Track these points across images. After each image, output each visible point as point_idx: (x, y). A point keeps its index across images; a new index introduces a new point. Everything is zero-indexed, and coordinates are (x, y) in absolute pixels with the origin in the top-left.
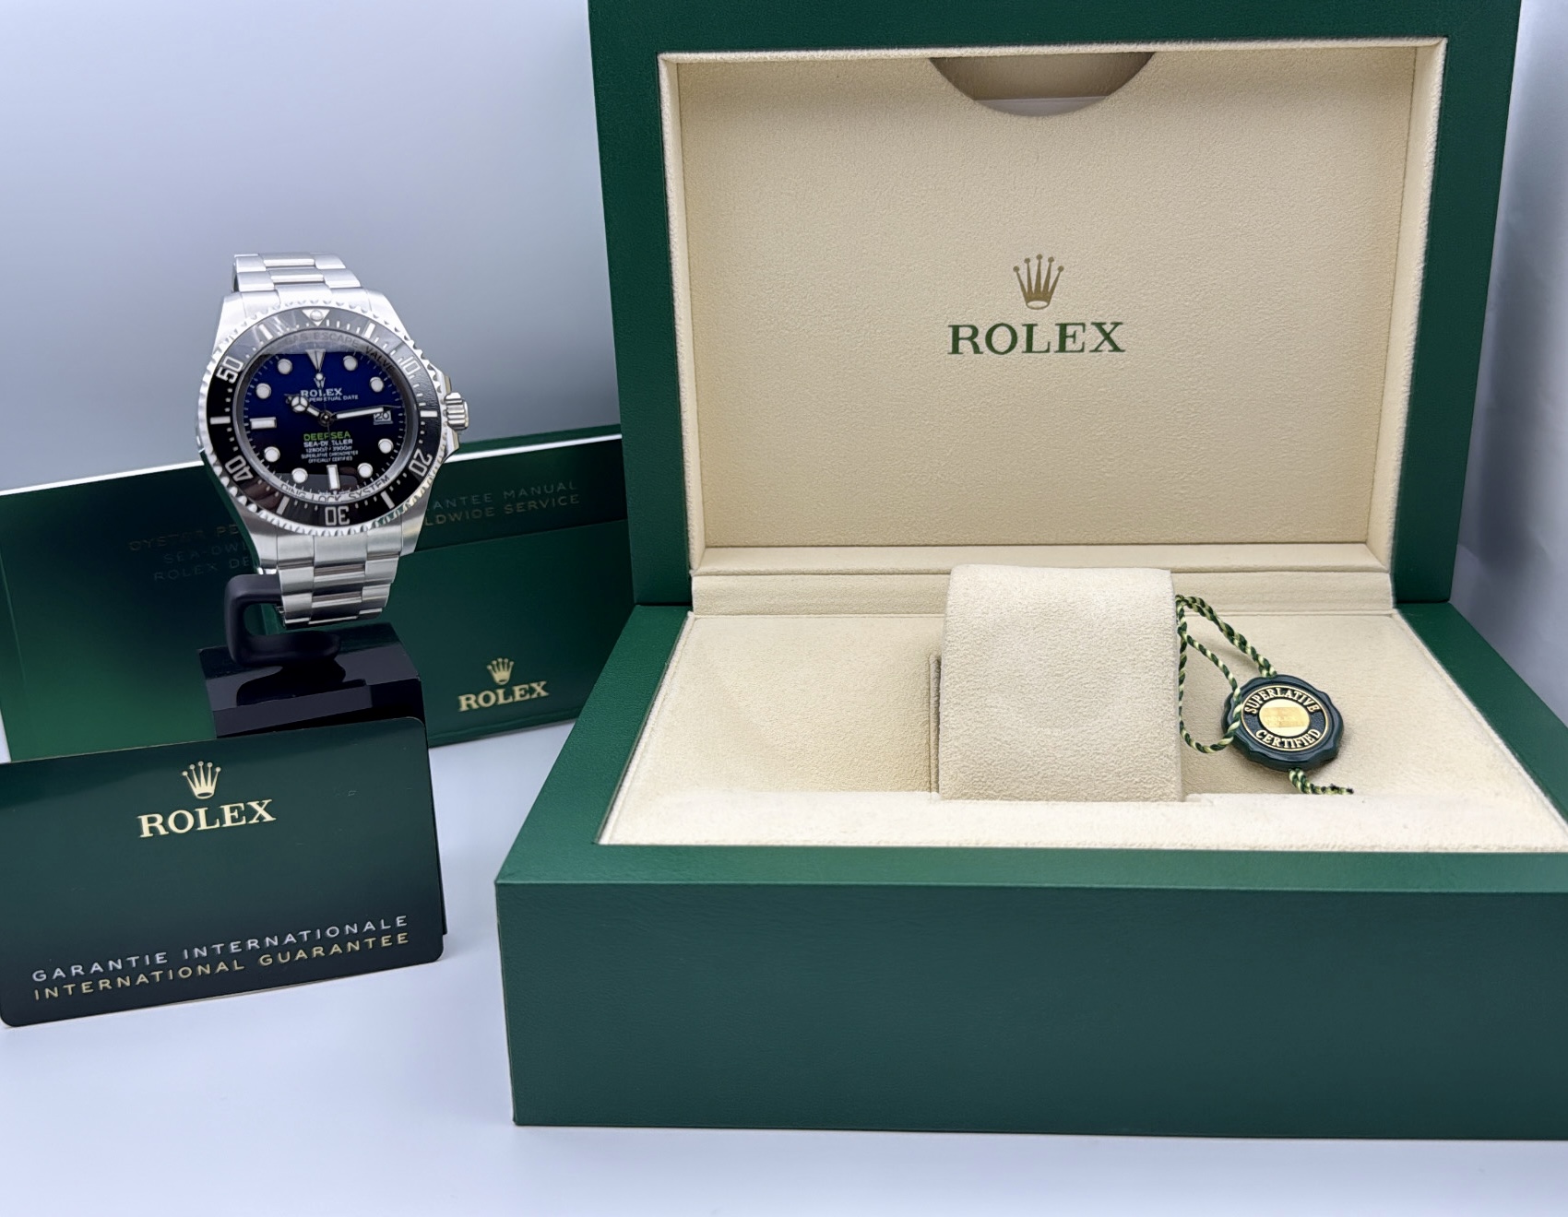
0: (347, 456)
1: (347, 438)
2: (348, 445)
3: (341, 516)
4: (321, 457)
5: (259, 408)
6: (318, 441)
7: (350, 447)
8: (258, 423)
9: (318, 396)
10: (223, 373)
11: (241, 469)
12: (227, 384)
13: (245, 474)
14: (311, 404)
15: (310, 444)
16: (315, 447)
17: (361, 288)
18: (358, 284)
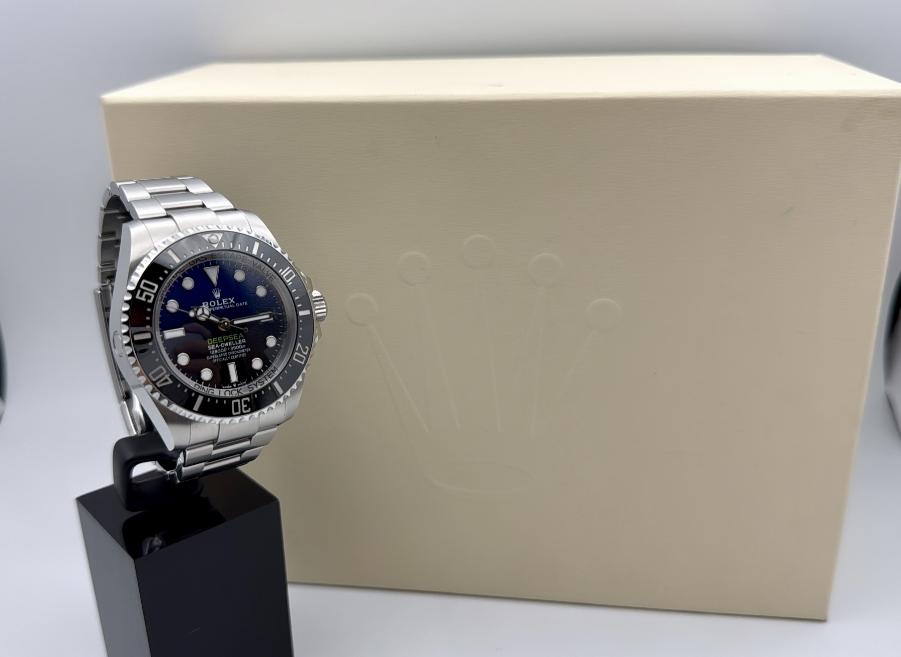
0: (242, 353)
1: (241, 338)
2: (242, 344)
3: (244, 406)
4: (222, 357)
5: (169, 322)
6: (219, 344)
7: (244, 346)
8: (170, 334)
9: (216, 306)
10: (141, 295)
11: (163, 376)
12: (146, 305)
13: (166, 380)
14: (213, 313)
15: (213, 346)
16: (217, 349)
17: (235, 210)
18: (232, 207)
